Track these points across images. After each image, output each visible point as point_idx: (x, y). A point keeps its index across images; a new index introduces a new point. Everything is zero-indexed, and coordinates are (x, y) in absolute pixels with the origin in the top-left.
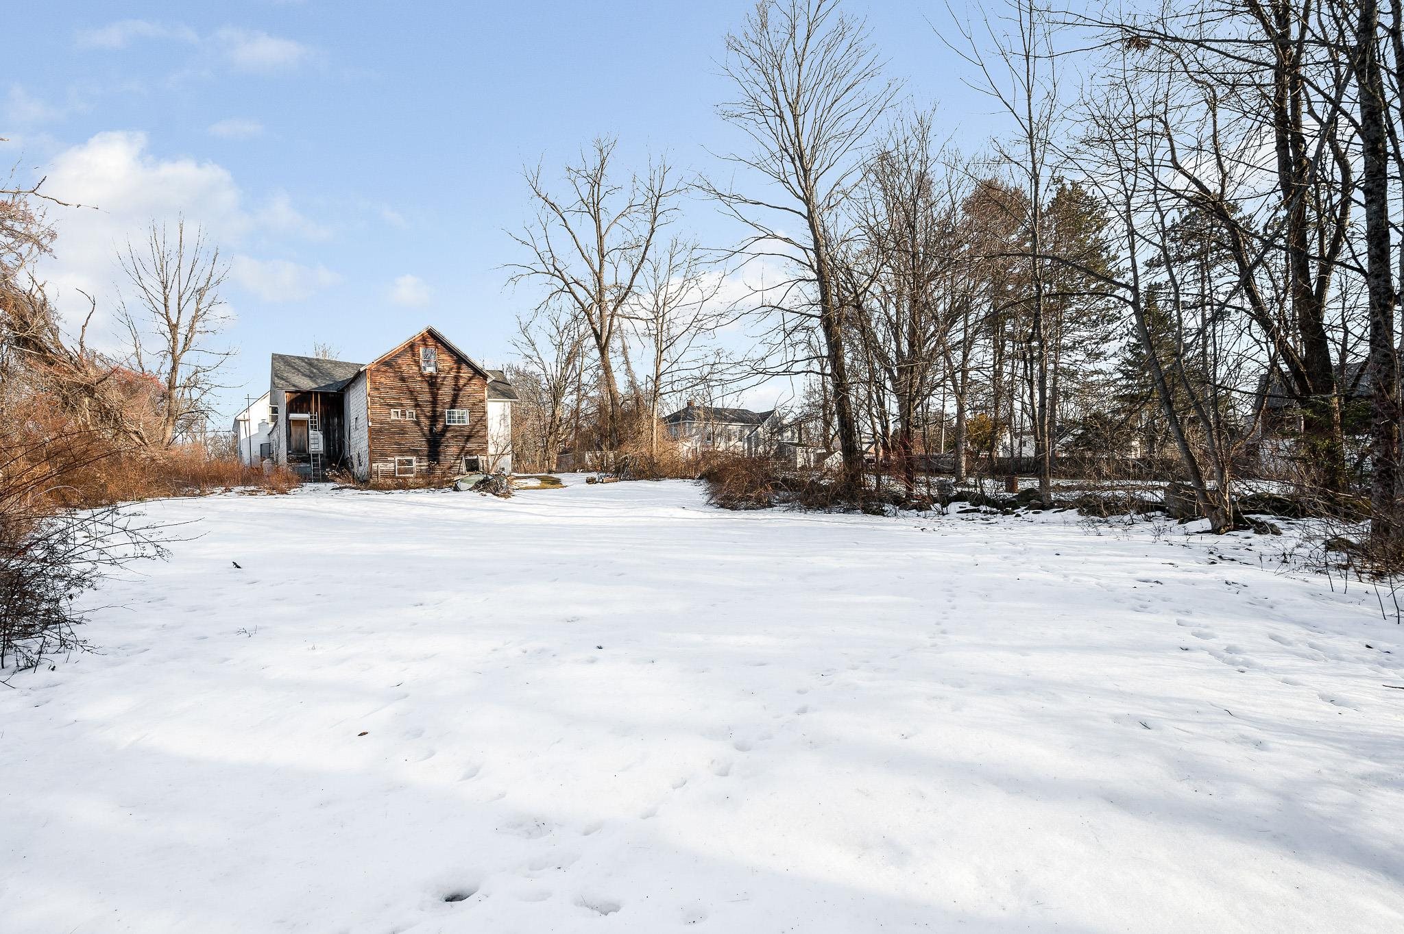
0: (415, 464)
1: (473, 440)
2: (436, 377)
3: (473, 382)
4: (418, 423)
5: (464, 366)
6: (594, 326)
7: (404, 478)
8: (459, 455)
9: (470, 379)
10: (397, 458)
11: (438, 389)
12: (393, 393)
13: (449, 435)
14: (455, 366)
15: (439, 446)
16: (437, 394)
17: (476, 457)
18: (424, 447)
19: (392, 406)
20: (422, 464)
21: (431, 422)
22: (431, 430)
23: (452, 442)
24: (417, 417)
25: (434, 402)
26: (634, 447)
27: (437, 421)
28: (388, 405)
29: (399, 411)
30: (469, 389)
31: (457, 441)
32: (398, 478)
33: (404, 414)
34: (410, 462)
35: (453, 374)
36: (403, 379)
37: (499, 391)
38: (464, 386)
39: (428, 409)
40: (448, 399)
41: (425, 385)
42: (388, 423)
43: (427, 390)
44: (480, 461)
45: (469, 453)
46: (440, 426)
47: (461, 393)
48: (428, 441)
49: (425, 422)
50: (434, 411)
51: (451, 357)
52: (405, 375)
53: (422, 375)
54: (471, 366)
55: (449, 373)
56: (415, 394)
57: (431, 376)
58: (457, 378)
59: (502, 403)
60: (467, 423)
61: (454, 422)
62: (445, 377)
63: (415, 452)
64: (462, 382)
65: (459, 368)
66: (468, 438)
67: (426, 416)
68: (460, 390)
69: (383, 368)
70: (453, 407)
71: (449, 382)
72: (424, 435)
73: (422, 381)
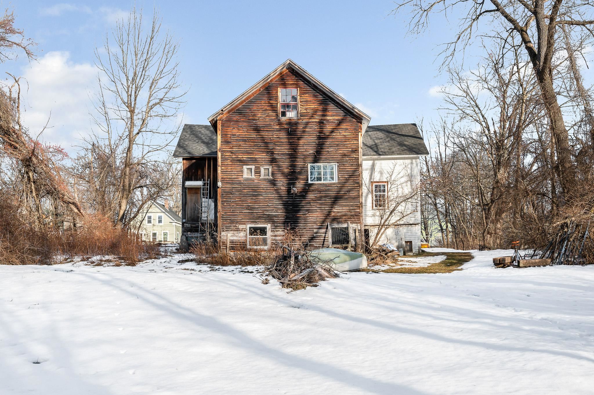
0: (269, 233)
1: (341, 202)
2: (296, 124)
3: (344, 126)
4: (273, 182)
5: (331, 107)
6: (529, 45)
7: (256, 251)
8: (323, 222)
9: (340, 123)
10: (249, 226)
11: (299, 139)
12: (245, 146)
13: (311, 196)
14: (320, 108)
15: (298, 211)
16: (298, 145)
17: (345, 225)
18: (279, 212)
19: (243, 162)
20: (276, 233)
21: (290, 179)
22: (289, 191)
23: (315, 206)
24: (273, 174)
25: (293, 156)
26: (583, 207)
27: (297, 179)
28: (240, 161)
29: (253, 167)
30: (338, 135)
31: (321, 204)
32: (250, 250)
33: (258, 172)
34: (263, 231)
35: (317, 119)
36: (257, 130)
37: (405, 145)
38: (332, 132)
39: (285, 165)
40: (311, 151)
41: (283, 135)
42: (240, 183)
43: (285, 140)
44: (351, 231)
45: (335, 220)
46: (299, 185)
47: (328, 142)
48: (286, 205)
49: (282, 182)
50: (293, 166)
51: (315, 96)
52: (260, 123)
53: (280, 123)
54: (340, 105)
55: (312, 117)
56: (271, 146)
57: (290, 123)
58: (321, 123)
59: (409, 161)
60: (336, 180)
61: (319, 179)
62: (307, 124)
63: (270, 219)
64: (328, 128)
65: (325, 110)
66: (336, 199)
67: (283, 173)
68: (326, 138)
69: (236, 117)
70: (316, 160)
71: (313, 129)
72: (280, 197)
73: (280, 130)
